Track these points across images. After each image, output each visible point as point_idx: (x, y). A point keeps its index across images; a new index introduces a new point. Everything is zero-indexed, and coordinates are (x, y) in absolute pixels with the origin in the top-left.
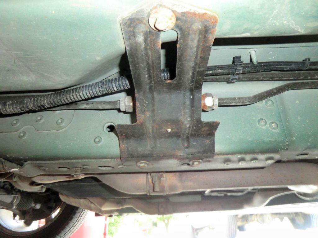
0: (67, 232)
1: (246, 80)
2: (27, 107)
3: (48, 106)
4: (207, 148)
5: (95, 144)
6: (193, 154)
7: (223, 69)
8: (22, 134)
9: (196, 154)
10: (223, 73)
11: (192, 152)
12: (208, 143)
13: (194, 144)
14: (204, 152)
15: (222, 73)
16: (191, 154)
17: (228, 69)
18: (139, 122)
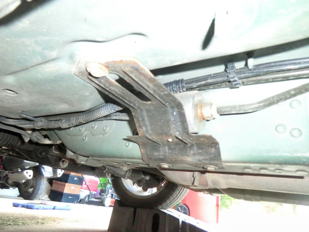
0: (172, 201)
1: (252, 83)
2: (73, 124)
3: (84, 122)
4: (213, 156)
5: (126, 148)
6: (201, 161)
7: (215, 78)
8: (84, 138)
9: (203, 161)
10: (217, 82)
11: (199, 159)
12: (213, 151)
13: (200, 152)
14: (211, 159)
15: (215, 82)
16: (200, 161)
17: (221, 77)
18: (141, 135)
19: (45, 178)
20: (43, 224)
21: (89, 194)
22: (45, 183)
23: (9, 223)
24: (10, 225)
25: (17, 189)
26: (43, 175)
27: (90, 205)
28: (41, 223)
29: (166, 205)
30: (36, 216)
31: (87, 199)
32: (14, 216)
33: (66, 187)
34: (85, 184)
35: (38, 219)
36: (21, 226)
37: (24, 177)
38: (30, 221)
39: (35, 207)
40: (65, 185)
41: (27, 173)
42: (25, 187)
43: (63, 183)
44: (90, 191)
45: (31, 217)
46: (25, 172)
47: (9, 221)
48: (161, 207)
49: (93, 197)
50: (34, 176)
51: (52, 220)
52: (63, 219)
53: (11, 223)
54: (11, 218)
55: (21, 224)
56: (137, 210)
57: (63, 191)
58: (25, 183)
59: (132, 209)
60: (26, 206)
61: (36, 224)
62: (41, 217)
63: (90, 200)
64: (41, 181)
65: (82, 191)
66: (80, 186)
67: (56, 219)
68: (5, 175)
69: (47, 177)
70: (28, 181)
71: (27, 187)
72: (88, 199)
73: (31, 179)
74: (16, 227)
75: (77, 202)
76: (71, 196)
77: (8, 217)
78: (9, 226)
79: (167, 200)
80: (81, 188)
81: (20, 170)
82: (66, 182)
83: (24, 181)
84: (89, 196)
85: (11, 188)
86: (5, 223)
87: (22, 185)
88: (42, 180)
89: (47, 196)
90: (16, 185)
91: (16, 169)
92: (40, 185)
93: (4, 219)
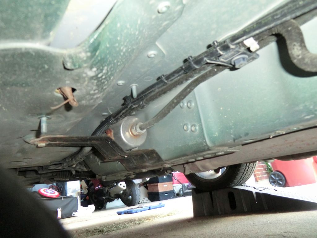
4: (157, 159)
12: (155, 155)
19: (137, 185)
20: (139, 224)
21: (182, 187)
22: (138, 189)
23: (112, 229)
24: (114, 230)
25: (120, 199)
26: (134, 183)
27: (186, 197)
28: (138, 223)
29: (237, 181)
30: (133, 219)
31: (181, 192)
32: (116, 222)
33: (159, 187)
34: (175, 179)
35: (135, 221)
36: (122, 230)
37: (121, 189)
38: (129, 224)
39: (133, 212)
40: (158, 186)
41: (121, 185)
42: (125, 197)
43: (156, 184)
44: (182, 184)
45: (129, 221)
46: (119, 184)
47: (112, 228)
48: (233, 184)
49: (186, 189)
50: (127, 185)
51: (147, 220)
52: (156, 217)
53: (114, 229)
54: (113, 225)
55: (122, 228)
56: (213, 193)
57: (158, 191)
58: (123, 193)
59: (208, 193)
60: (126, 212)
61: (134, 225)
62: (137, 219)
63: (185, 192)
64: (134, 189)
65: (175, 186)
66: (172, 182)
67: (150, 217)
68: (107, 191)
69: (139, 184)
70: (124, 191)
71: (126, 196)
72: (183, 191)
73: (126, 189)
74: (119, 231)
75: (173, 198)
76: (167, 194)
77: (111, 224)
78: (113, 232)
79: (237, 177)
80: (173, 184)
81: (115, 184)
82: (158, 182)
83: (122, 192)
84: (182, 189)
85: (116, 200)
86: (110, 229)
87: (122, 195)
88: (135, 187)
89: (147, 199)
90: (118, 196)
91: (112, 184)
92: (135, 191)
93: (108, 227)
